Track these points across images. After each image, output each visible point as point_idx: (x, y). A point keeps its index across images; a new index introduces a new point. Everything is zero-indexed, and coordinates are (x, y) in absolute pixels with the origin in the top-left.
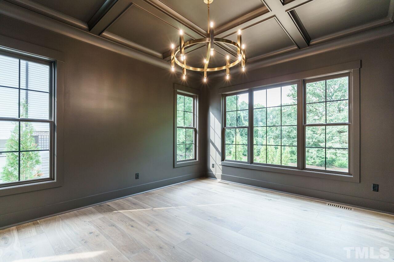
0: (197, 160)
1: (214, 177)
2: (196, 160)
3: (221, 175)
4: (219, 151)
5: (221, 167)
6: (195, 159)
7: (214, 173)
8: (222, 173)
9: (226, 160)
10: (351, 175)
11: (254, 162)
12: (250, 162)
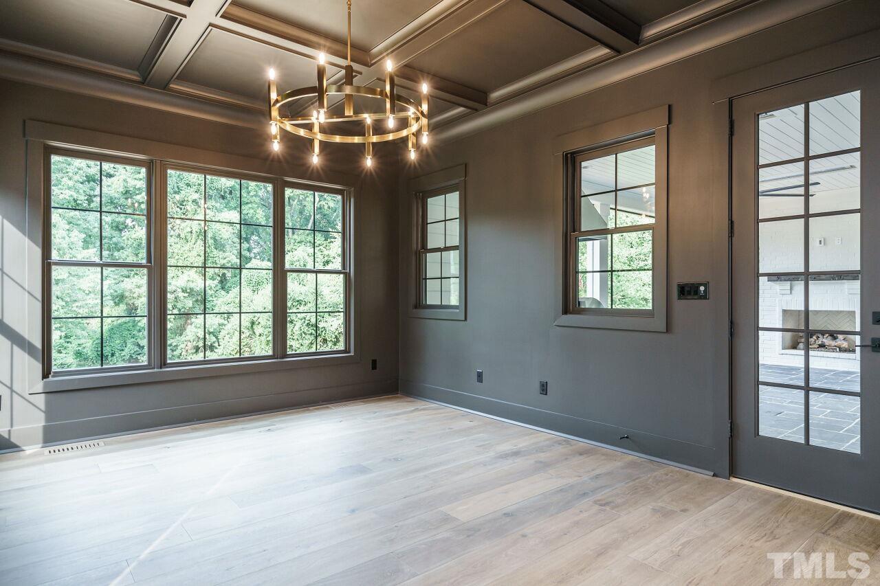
3: (44, 427)
4: (30, 344)
5: (40, 400)
7: (3, 430)
8: (47, 421)
9: (57, 374)
10: (349, 352)
11: (169, 361)
12: (157, 362)
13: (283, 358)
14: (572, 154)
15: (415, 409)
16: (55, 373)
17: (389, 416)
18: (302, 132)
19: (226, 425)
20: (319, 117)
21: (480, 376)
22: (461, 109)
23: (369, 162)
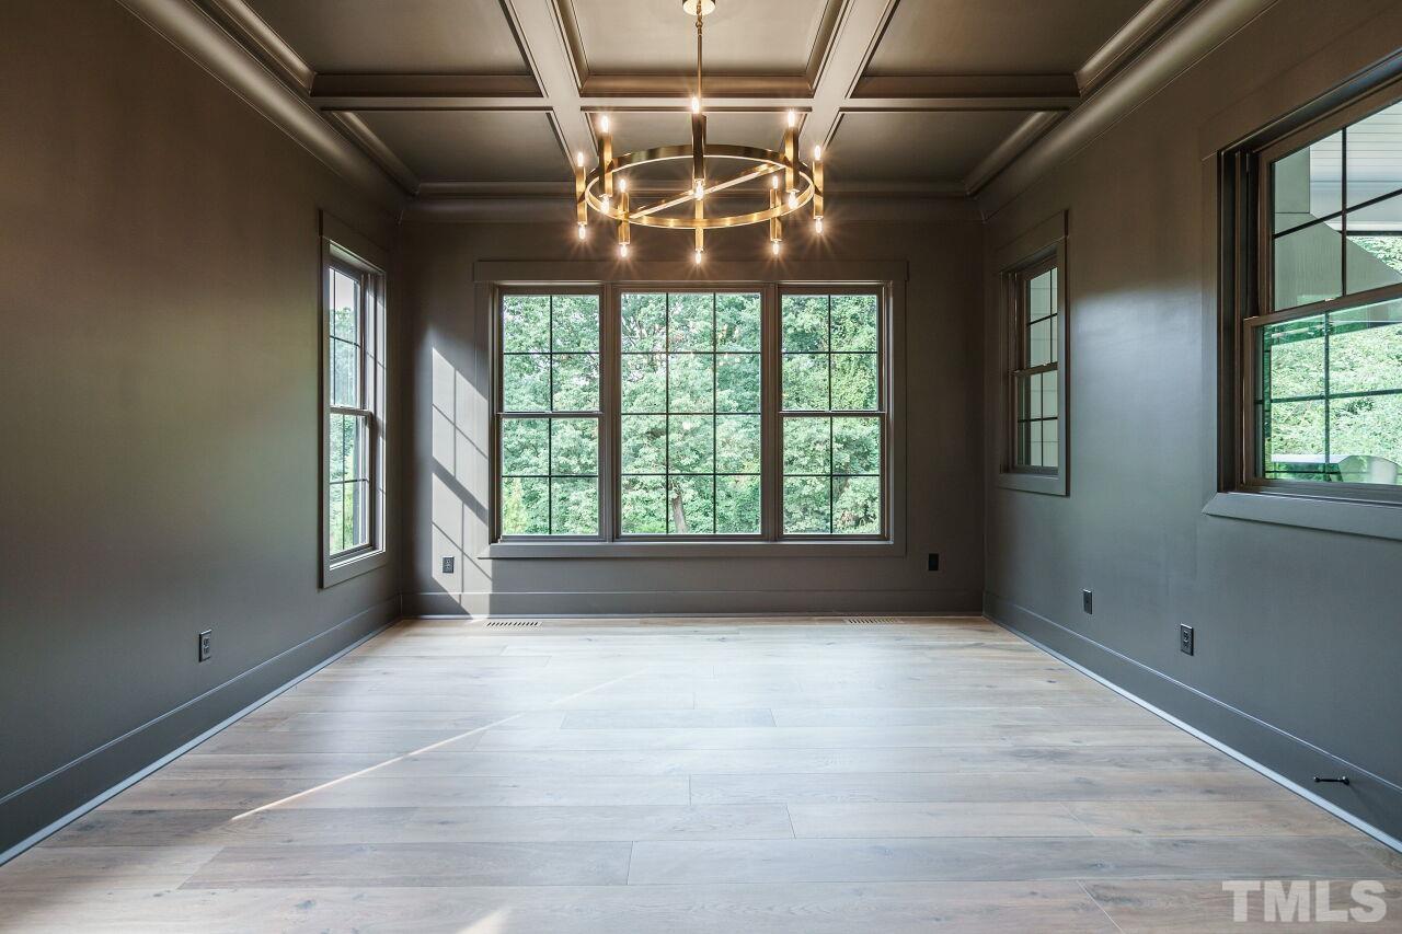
0: (382, 547)
1: (455, 610)
2: (374, 549)
3: (491, 595)
4: (478, 504)
5: (488, 566)
6: (373, 545)
7: (454, 594)
8: (494, 590)
9: (507, 538)
10: (888, 539)
11: (623, 534)
12: (609, 533)
13: (776, 540)
14: (1244, 149)
15: (976, 645)
16: (504, 537)
17: (915, 648)
18: (672, 223)
19: (682, 624)
20: (699, 191)
21: (1088, 599)
22: (1039, 115)
23: (776, 248)
